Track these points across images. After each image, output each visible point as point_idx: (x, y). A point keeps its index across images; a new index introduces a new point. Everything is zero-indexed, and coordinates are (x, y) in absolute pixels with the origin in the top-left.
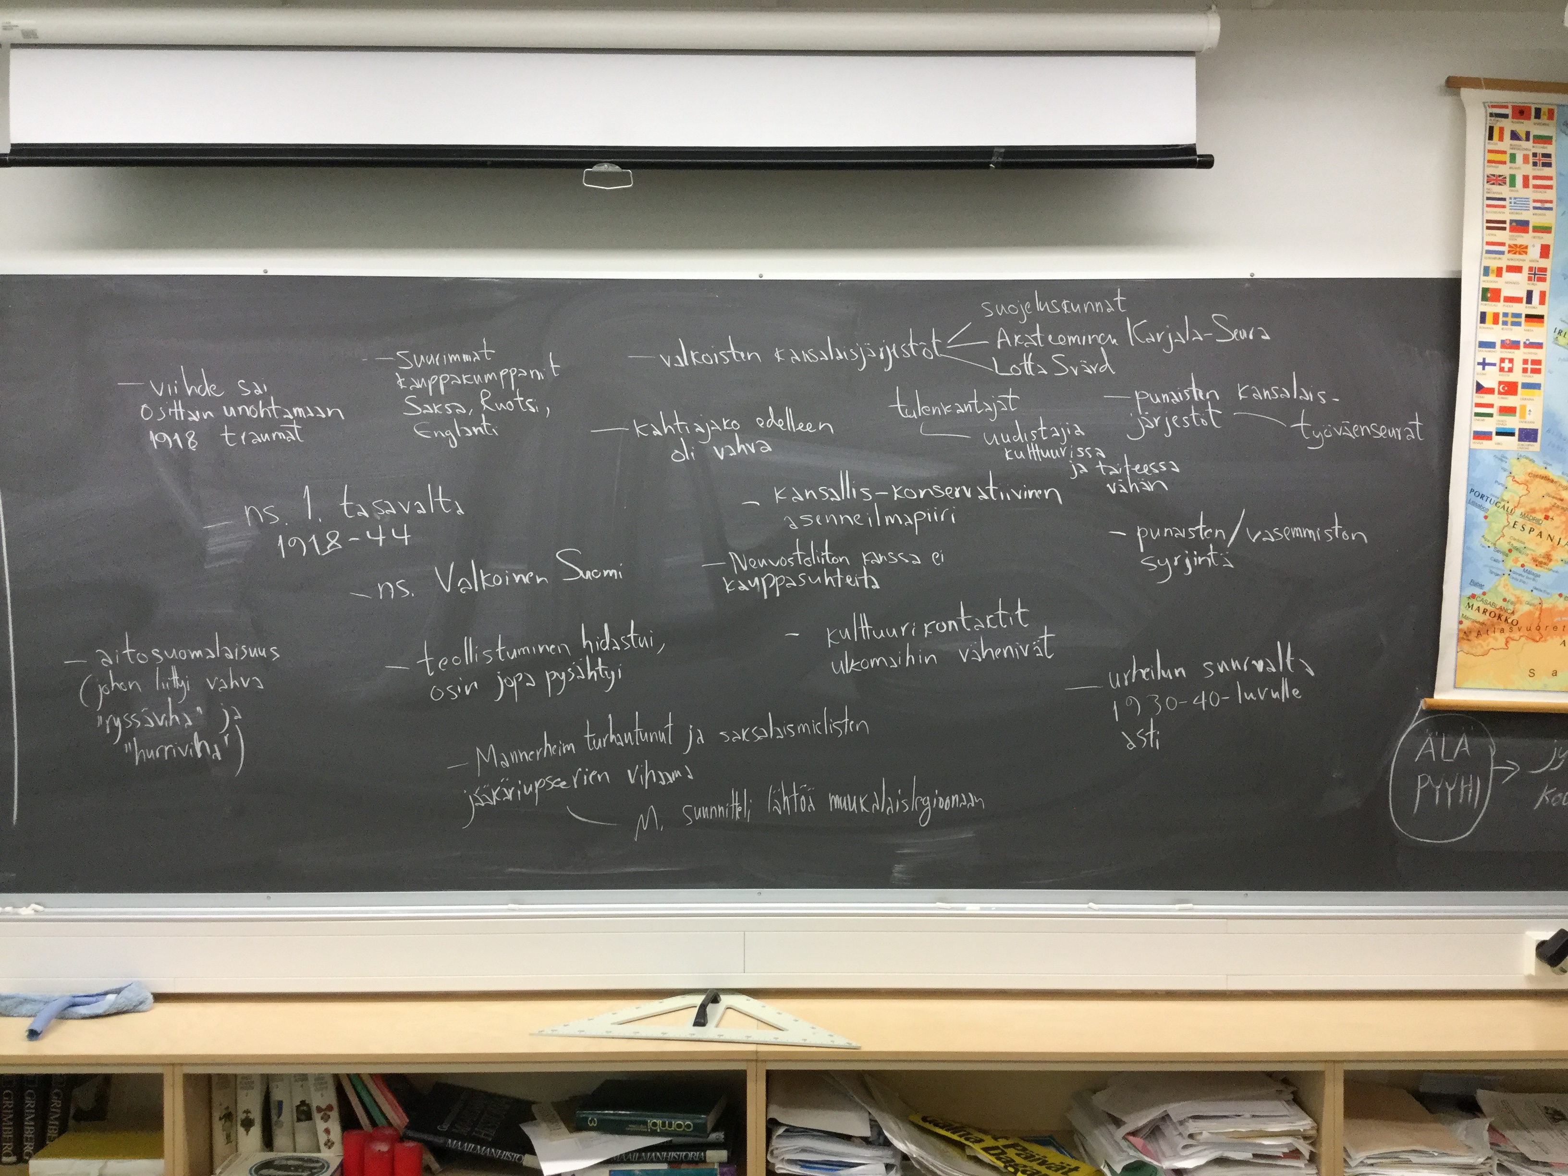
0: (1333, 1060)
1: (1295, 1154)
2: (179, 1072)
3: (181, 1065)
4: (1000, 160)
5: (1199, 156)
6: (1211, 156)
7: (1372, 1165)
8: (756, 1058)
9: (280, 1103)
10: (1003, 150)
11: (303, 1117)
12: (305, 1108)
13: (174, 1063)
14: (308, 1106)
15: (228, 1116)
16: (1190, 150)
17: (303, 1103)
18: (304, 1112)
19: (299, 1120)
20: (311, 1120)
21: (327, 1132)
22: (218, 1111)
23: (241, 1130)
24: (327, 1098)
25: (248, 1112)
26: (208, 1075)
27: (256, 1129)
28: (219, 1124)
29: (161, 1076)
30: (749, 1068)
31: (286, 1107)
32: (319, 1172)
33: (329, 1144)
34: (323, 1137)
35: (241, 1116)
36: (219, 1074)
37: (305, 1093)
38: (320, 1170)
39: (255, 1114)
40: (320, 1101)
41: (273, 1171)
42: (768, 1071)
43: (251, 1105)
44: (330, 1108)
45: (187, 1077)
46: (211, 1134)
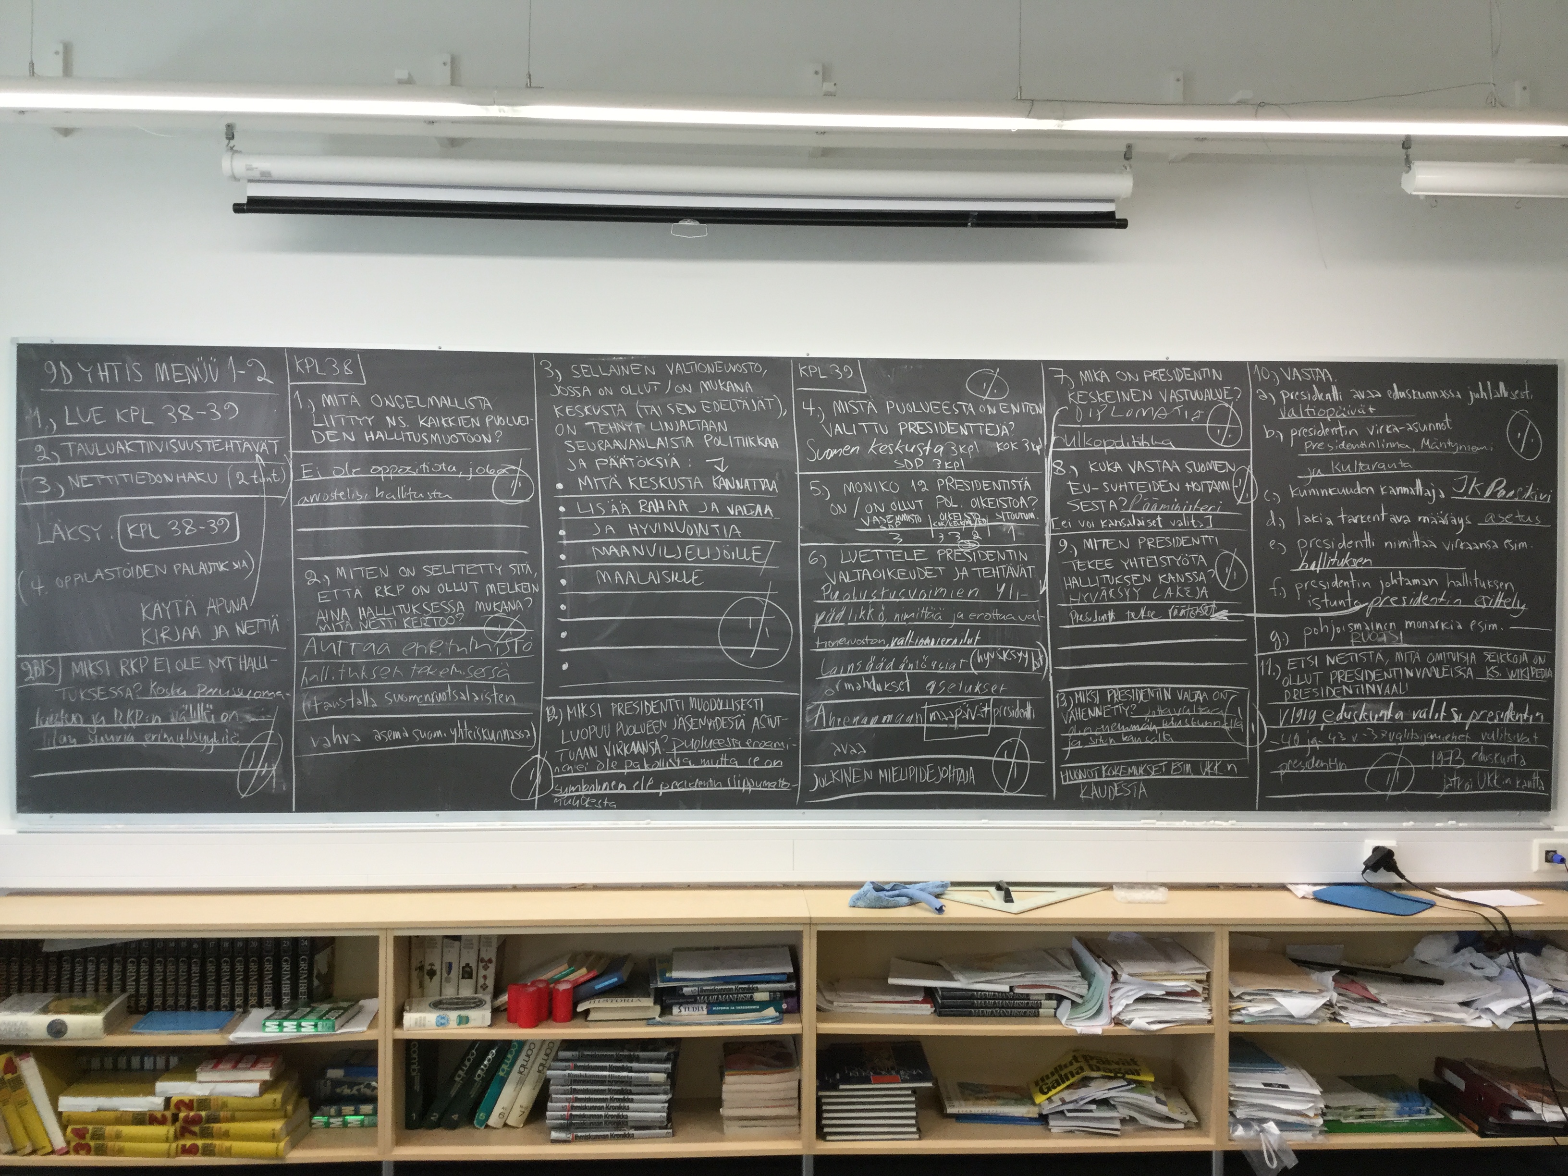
0: (1221, 924)
1: (1193, 993)
2: (391, 935)
3: (393, 929)
5: (1118, 220)
6: (1125, 220)
7: (1250, 1001)
8: (810, 922)
9: (450, 965)
10: (977, 213)
11: (466, 976)
12: (468, 969)
13: (386, 928)
14: (470, 967)
15: (421, 968)
16: (1110, 215)
17: (468, 965)
18: (467, 972)
19: (463, 978)
20: (470, 977)
21: (485, 977)
22: (415, 963)
23: (427, 978)
24: (490, 953)
25: (432, 965)
26: (410, 937)
27: (436, 978)
28: (414, 974)
29: (376, 939)
30: (806, 930)
31: (455, 967)
32: (478, 1006)
33: (485, 987)
34: (481, 981)
35: (428, 968)
36: (418, 937)
37: (469, 957)
38: (478, 1004)
39: (437, 967)
40: (485, 956)
41: (445, 1006)
42: (819, 932)
43: (434, 959)
44: (490, 961)
45: (397, 939)
46: (409, 981)
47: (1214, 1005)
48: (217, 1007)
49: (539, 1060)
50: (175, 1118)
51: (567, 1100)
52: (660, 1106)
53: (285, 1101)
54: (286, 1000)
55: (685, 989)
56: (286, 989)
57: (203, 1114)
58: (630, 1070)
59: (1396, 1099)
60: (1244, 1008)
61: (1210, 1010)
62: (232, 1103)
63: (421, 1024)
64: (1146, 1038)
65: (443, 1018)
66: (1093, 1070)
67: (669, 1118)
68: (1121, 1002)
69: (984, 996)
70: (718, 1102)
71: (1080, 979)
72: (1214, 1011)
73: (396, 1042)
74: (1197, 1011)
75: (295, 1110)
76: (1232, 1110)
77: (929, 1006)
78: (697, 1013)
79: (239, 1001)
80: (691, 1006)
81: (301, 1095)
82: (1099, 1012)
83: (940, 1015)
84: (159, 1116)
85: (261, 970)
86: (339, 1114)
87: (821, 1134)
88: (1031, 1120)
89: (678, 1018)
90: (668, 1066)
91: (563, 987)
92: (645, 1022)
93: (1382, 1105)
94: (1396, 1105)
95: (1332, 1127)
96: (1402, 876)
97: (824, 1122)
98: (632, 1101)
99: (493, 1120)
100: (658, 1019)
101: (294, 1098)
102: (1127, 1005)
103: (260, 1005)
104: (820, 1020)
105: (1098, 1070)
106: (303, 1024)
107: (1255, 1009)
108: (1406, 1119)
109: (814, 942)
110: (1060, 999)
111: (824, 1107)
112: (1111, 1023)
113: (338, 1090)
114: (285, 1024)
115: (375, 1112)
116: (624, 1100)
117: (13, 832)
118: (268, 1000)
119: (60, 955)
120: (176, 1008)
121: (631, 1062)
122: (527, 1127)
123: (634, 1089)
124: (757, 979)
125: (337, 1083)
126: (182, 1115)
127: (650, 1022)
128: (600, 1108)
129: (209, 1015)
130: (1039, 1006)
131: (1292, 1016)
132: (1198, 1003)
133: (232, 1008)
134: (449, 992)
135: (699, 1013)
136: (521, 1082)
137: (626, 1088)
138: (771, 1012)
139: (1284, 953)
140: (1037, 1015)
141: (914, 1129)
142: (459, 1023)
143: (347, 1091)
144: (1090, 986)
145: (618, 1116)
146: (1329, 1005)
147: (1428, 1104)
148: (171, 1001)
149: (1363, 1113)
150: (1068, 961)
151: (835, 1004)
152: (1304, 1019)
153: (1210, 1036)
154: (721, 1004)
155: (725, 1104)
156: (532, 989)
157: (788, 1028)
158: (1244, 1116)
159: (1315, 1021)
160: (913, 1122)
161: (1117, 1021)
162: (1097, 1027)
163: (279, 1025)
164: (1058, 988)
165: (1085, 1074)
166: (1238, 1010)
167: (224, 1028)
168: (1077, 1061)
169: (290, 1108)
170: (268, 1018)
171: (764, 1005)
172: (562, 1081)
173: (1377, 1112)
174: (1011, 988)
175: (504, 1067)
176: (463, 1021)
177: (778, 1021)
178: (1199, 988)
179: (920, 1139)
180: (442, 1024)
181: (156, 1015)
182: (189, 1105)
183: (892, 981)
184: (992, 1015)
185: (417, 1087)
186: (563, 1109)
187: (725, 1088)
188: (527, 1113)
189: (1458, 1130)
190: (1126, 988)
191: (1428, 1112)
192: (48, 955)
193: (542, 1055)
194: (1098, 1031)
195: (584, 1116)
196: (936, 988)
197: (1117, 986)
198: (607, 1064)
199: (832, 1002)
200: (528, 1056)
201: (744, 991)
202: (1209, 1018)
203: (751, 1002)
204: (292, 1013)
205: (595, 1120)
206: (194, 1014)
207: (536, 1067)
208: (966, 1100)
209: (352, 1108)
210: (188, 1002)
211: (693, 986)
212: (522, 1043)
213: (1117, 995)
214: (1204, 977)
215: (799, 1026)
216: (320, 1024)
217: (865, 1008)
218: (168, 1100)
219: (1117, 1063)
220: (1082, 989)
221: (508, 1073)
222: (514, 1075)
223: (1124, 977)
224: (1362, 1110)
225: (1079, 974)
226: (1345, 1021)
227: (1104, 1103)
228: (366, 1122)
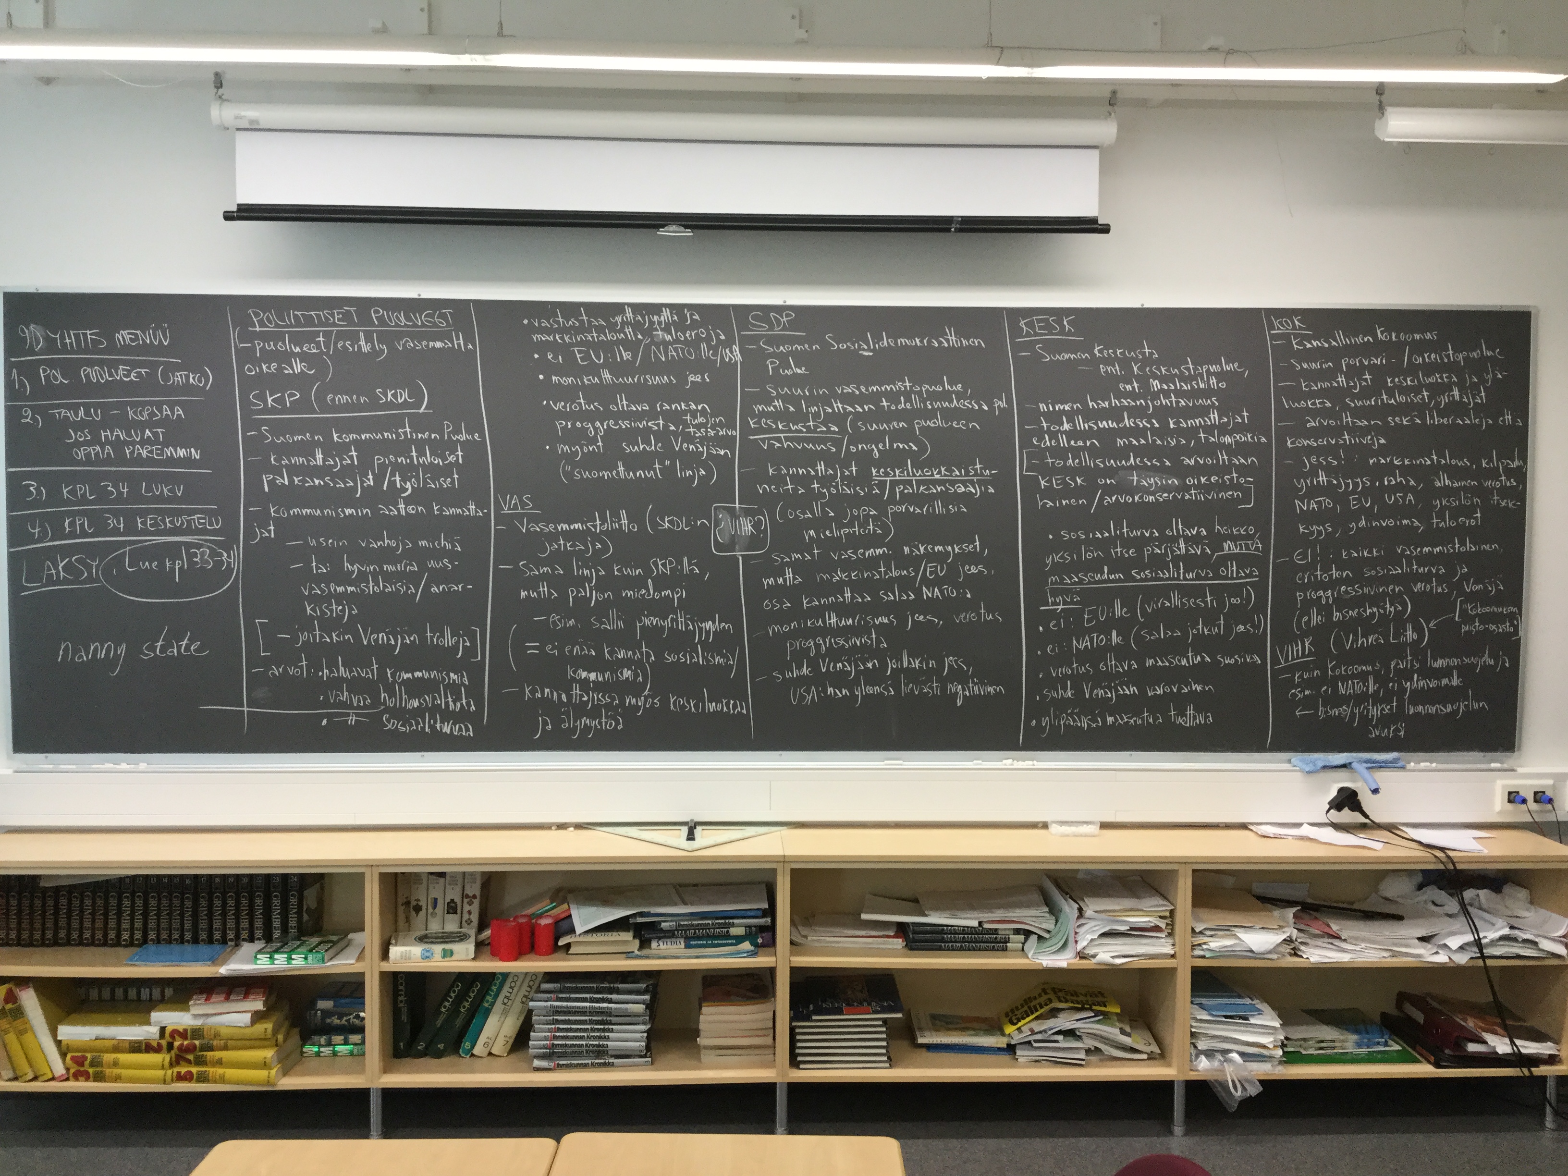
0: (1184, 862)
1: (1157, 929)
2: (376, 872)
3: (378, 866)
4: (958, 226)
5: (1101, 225)
6: (1109, 225)
7: (1211, 936)
8: (784, 860)
9: (436, 900)
10: (960, 219)
11: (451, 911)
12: (453, 905)
13: (371, 865)
14: (455, 903)
15: (408, 903)
16: (1094, 221)
17: (452, 900)
18: (452, 907)
19: (448, 913)
20: (456, 913)
21: (470, 913)
22: (401, 900)
23: (413, 913)
24: (474, 889)
25: (419, 900)
26: (396, 874)
27: (422, 913)
28: (401, 909)
29: (363, 874)
30: (779, 868)
31: (440, 902)
32: (461, 940)
33: (469, 922)
34: (466, 916)
35: (413, 903)
36: (403, 873)
37: (454, 894)
38: (462, 938)
39: (423, 903)
40: (469, 891)
41: (431, 940)
42: (792, 870)
43: (421, 896)
44: (474, 897)
45: (382, 875)
46: (396, 915)
47: (1177, 940)
48: (210, 941)
49: (523, 992)
50: (170, 1046)
51: (550, 1030)
52: (639, 1035)
53: (275, 1032)
54: (277, 934)
55: (663, 924)
56: (276, 923)
57: (197, 1042)
58: (610, 1001)
59: (1356, 1032)
60: (1205, 943)
61: (1173, 945)
62: (224, 1032)
63: (406, 957)
64: (1111, 971)
65: (428, 951)
66: (1060, 1001)
67: (648, 1048)
68: (1087, 936)
69: (953, 930)
70: (696, 1033)
71: (1047, 915)
72: (1177, 946)
73: (383, 974)
74: (1161, 946)
75: (285, 1040)
76: (1194, 1041)
77: (900, 940)
78: (675, 946)
79: (231, 935)
80: (669, 940)
81: (293, 1025)
82: (1065, 946)
83: (911, 949)
84: (155, 1044)
85: (251, 906)
86: (329, 1044)
87: (794, 1062)
88: (999, 1049)
89: (653, 952)
90: (647, 997)
91: (544, 922)
92: (624, 955)
93: (1342, 1037)
94: (1354, 1037)
95: (1291, 1058)
96: (1366, 816)
97: (798, 1051)
98: (612, 1031)
99: (478, 1050)
100: (637, 952)
101: (283, 1030)
102: (1092, 940)
103: (251, 940)
104: (792, 953)
105: (1066, 1001)
106: (294, 956)
107: (1216, 944)
108: (1365, 1050)
109: (788, 879)
110: (1028, 933)
111: (798, 1037)
112: (1076, 957)
113: (328, 1021)
114: (276, 956)
115: (363, 1042)
116: (604, 1030)
117: (10, 772)
118: (258, 934)
119: (57, 890)
120: (169, 941)
121: (611, 993)
122: (513, 1056)
123: (614, 1019)
124: (733, 914)
125: (326, 1013)
126: (177, 1044)
127: (629, 955)
128: (582, 1038)
129: (203, 949)
130: (1007, 941)
131: (1252, 951)
132: (1162, 938)
133: (224, 941)
134: (435, 927)
135: (677, 947)
136: (505, 1013)
137: (606, 1019)
138: (746, 946)
139: (1249, 892)
140: (1005, 949)
141: (885, 1058)
142: (444, 956)
143: (336, 1021)
144: (1057, 921)
145: (599, 1046)
146: (1288, 941)
147: (1386, 1037)
148: (164, 936)
149: (1323, 1045)
150: (1036, 897)
151: (809, 938)
152: (1264, 954)
153: (1173, 971)
154: (699, 938)
155: (702, 1034)
156: (513, 924)
157: (762, 961)
158: (1205, 1048)
159: (1275, 956)
160: (884, 1051)
161: (1082, 955)
162: (1063, 961)
163: (270, 958)
164: (1025, 923)
165: (1053, 1005)
166: (1200, 945)
167: (214, 961)
168: (1046, 993)
169: (280, 1037)
170: (260, 951)
171: (739, 939)
172: (544, 1012)
173: (1336, 1044)
174: (980, 923)
175: (489, 998)
176: (448, 954)
177: (753, 954)
178: (1163, 926)
179: (891, 1067)
180: (427, 957)
181: (152, 948)
182: (183, 1035)
183: (864, 916)
184: (961, 949)
185: (404, 1018)
186: (546, 1039)
187: (701, 1017)
188: (511, 1041)
189: (1416, 1061)
190: (1092, 923)
191: (1386, 1044)
192: (46, 889)
193: (525, 987)
194: (1063, 964)
195: (566, 1045)
196: (908, 924)
197: (1082, 921)
198: (588, 996)
199: (806, 937)
200: (511, 987)
201: (721, 926)
202: (1172, 952)
203: (727, 936)
204: (282, 947)
205: (576, 1049)
206: (188, 947)
207: (519, 998)
208: (937, 1030)
209: (342, 1037)
210: (182, 936)
211: (671, 921)
212: (505, 976)
213: (1082, 930)
214: (1168, 914)
215: (773, 959)
216: (310, 956)
217: (838, 942)
218: (163, 1030)
219: (1086, 995)
220: (1049, 925)
221: (493, 1004)
222: (498, 1006)
223: (1089, 913)
224: (1322, 1042)
225: (1047, 909)
226: (1305, 956)
227: (1070, 1033)
228: (355, 1052)
